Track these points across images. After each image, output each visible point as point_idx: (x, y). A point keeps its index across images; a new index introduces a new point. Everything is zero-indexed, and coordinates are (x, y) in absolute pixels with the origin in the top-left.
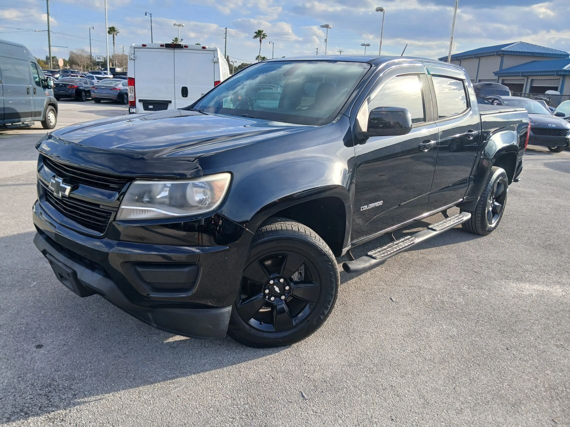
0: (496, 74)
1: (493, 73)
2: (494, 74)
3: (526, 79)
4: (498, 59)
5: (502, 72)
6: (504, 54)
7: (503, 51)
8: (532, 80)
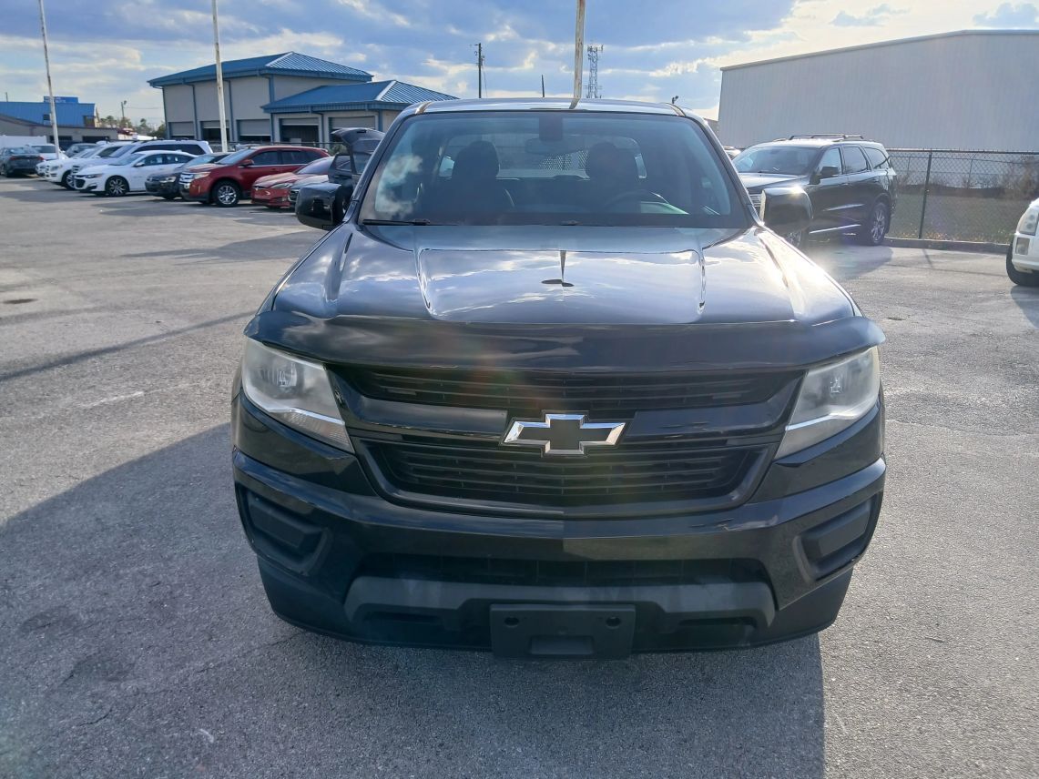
0: (266, 109)
1: (262, 107)
2: (262, 110)
3: (319, 116)
4: (264, 83)
5: (277, 106)
6: (272, 74)
7: (269, 68)
8: (330, 119)
